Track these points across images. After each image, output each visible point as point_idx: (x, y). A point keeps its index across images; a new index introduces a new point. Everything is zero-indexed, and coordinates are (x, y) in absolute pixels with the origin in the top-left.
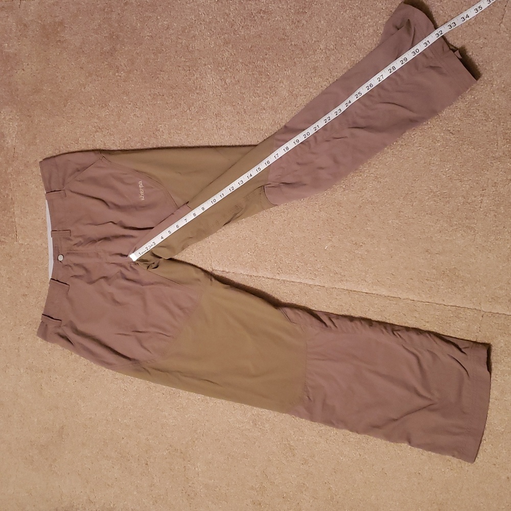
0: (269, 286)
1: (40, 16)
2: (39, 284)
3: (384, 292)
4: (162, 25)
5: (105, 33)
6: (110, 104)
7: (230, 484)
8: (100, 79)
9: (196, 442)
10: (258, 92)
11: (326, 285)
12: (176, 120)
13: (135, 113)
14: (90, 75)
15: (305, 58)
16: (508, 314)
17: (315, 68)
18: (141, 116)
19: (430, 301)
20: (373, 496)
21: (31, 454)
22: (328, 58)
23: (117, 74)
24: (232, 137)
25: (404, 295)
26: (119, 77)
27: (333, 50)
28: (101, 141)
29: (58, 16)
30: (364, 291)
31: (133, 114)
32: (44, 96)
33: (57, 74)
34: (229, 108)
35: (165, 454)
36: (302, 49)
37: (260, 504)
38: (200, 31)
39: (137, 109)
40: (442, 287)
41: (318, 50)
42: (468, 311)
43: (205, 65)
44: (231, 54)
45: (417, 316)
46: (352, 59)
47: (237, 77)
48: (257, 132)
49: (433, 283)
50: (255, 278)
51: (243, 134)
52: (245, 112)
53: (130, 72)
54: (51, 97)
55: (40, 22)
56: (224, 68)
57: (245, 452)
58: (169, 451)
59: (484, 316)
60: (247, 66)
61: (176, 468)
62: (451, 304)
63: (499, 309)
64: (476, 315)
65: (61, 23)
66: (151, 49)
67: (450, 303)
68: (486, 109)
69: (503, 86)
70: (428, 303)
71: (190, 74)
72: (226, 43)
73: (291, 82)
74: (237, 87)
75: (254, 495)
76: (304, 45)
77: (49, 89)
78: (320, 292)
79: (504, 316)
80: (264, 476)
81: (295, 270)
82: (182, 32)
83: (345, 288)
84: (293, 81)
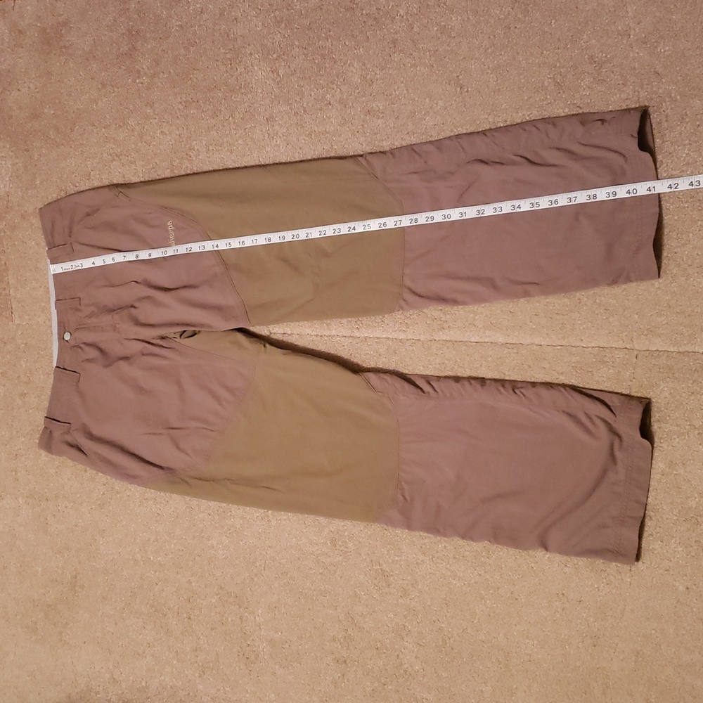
0: (346, 347)
1: (40, 17)
2: (42, 377)
3: (501, 338)
4: (194, 10)
5: (122, 30)
6: (129, 122)
7: (304, 636)
8: (116, 90)
9: (256, 579)
10: (321, 82)
11: (422, 338)
12: (215, 133)
13: (162, 130)
14: (104, 85)
15: (381, 29)
16: (672, 350)
17: (394, 42)
18: (170, 133)
19: (564, 343)
20: (501, 635)
21: (33, 619)
22: (411, 27)
23: (138, 81)
24: (290, 147)
25: (527, 340)
26: (140, 85)
27: (417, 14)
28: (119, 172)
29: (62, 15)
30: (473, 340)
31: (159, 131)
32: (46, 121)
33: (62, 91)
34: (284, 108)
35: (214, 600)
36: (375, 19)
37: (345, 662)
38: (244, 11)
39: (164, 124)
40: (579, 322)
41: (397, 17)
42: (616, 352)
43: (251, 54)
44: (285, 37)
45: (547, 366)
46: (443, 24)
47: (293, 66)
48: (322, 136)
49: (566, 317)
50: (326, 338)
51: (303, 141)
52: (305, 111)
53: (154, 75)
54: (54, 122)
55: (39, 25)
56: (275, 56)
57: (322, 588)
58: (219, 596)
59: (639, 356)
60: (305, 48)
61: (230, 619)
62: (593, 345)
63: (658, 344)
64: (627, 356)
65: (66, 23)
66: (181, 42)
67: (591, 342)
68: (623, 69)
69: (643, 35)
70: (559, 348)
71: (231, 68)
72: (278, 22)
73: (364, 64)
74: (294, 79)
75: (337, 648)
76: (378, 13)
77: (52, 112)
78: (414, 348)
79: (666, 354)
80: (350, 619)
81: (380, 321)
82: (220, 15)
83: (448, 338)
84: (366, 62)
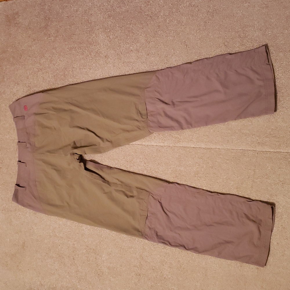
0: (139, 149)
1: (5, 10)
2: (8, 160)
3: (203, 146)
4: (73, 10)
5: (42, 17)
6: (46, 56)
7: (122, 265)
8: (39, 42)
9: (102, 243)
10: (128, 42)
11: (171, 145)
12: (83, 61)
13: (60, 59)
14: (34, 40)
15: (153, 21)
16: (272, 151)
17: (159, 26)
18: (63, 61)
19: (228, 148)
20: (204, 263)
21: (6, 260)
22: (165, 20)
23: (49, 39)
24: (115, 68)
25: (213, 147)
26: (50, 40)
27: (168, 15)
28: (41, 76)
29: (15, 10)
30: (192, 146)
31: (59, 60)
32: (9, 54)
33: (16, 42)
34: (113, 52)
35: (84, 252)
36: (151, 17)
37: (140, 275)
38: (95, 11)
39: (61, 57)
40: (235, 140)
41: (160, 16)
42: (250, 152)
43: (98, 29)
44: (112, 23)
45: (222, 157)
46: (179, 20)
47: (116, 35)
48: (128, 64)
49: (229, 138)
50: (131, 145)
51: (121, 65)
52: (121, 53)
53: (56, 37)
54: (13, 55)
55: (5, 14)
56: (108, 30)
57: (130, 246)
58: (86, 250)
59: (258, 153)
60: (121, 28)
61: (91, 259)
62: (240, 149)
63: (267, 149)
64: (254, 153)
65: (17, 13)
66: (68, 23)
67: (239, 148)
68: (252, 40)
69: (260, 27)
70: (227, 150)
71: (90, 35)
72: (109, 16)
73: (146, 35)
74: (116, 40)
75: (136, 270)
76: (152, 14)
77: (11, 50)
78: (168, 149)
79: (269, 152)
80: (142, 258)
81: (153, 138)
82: (85, 12)
83: (182, 146)
84: (147, 34)
